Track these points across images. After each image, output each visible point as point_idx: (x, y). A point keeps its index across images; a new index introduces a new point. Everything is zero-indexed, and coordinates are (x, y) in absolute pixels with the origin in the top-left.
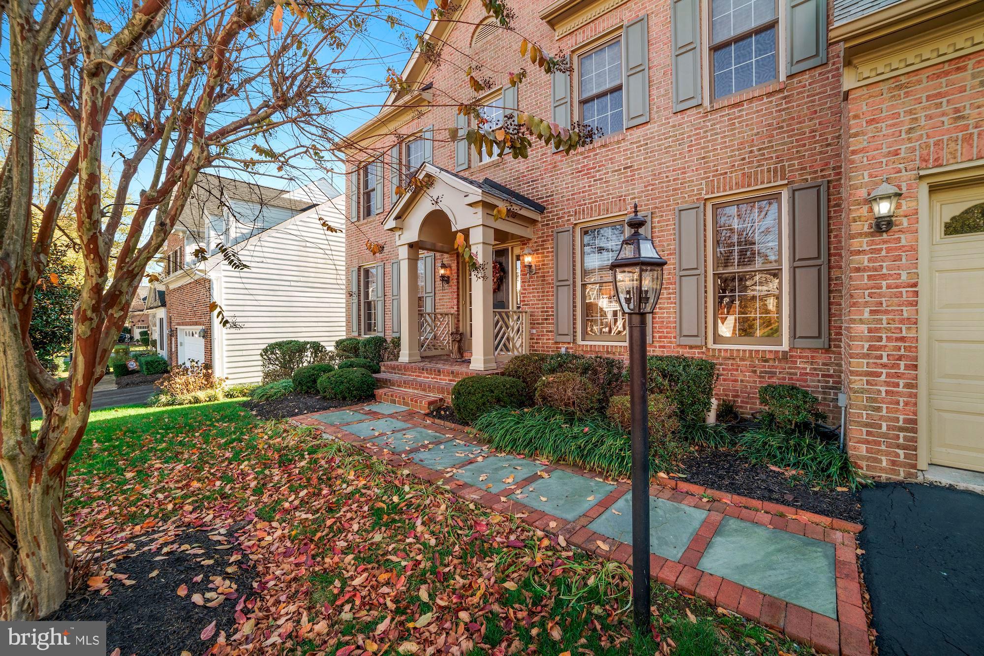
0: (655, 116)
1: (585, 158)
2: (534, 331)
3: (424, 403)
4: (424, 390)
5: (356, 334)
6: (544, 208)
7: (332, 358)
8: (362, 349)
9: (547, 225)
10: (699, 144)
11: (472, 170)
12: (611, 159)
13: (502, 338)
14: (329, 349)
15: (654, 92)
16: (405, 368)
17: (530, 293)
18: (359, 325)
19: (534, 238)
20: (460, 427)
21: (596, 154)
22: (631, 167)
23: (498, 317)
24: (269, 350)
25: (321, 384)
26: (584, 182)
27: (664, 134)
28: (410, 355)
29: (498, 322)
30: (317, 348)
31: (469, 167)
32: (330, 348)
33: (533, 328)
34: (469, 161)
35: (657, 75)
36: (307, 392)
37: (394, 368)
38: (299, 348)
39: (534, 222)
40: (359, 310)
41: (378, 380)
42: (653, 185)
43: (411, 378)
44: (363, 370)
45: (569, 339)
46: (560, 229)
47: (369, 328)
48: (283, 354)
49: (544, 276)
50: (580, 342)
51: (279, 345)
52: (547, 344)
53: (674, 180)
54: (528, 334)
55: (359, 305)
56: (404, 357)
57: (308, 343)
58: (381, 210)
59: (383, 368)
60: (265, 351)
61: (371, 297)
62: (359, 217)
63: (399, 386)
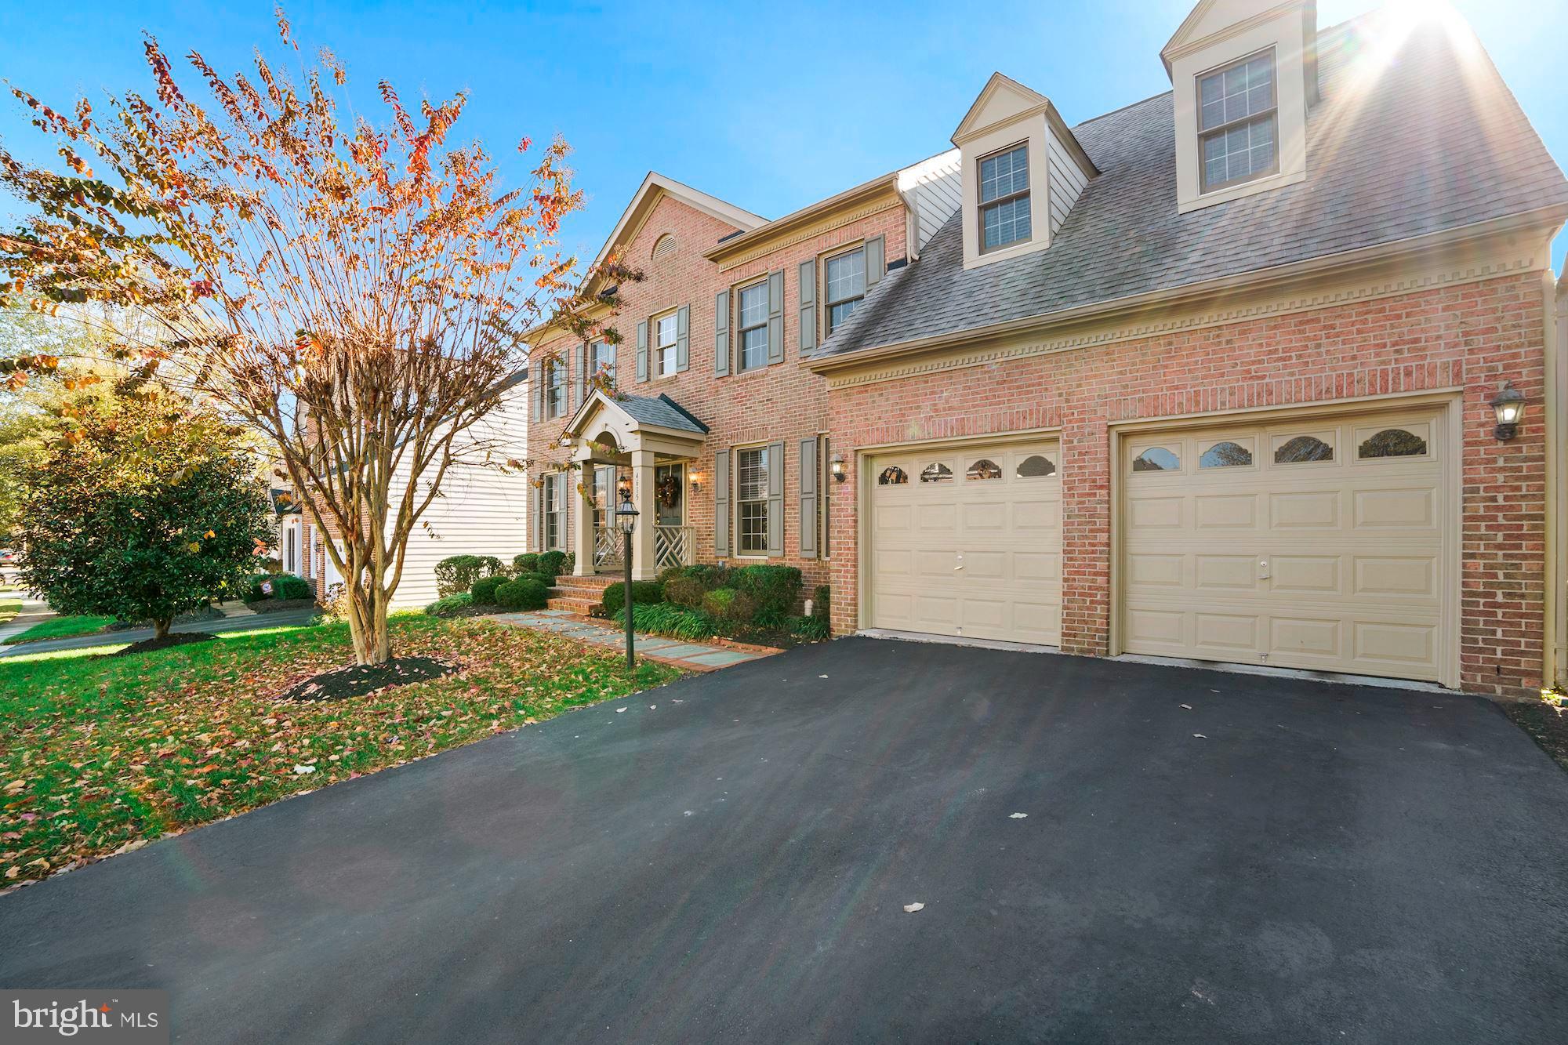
0: (787, 357)
1: (739, 386)
2: (700, 546)
3: (586, 608)
4: (589, 598)
5: (538, 550)
6: (709, 430)
7: (509, 572)
8: (539, 565)
9: (711, 445)
10: (815, 387)
11: (651, 384)
12: (758, 390)
13: (664, 552)
14: (506, 563)
15: (787, 337)
16: (578, 580)
17: (696, 510)
18: (541, 539)
19: (700, 456)
20: (608, 621)
21: (747, 385)
22: (771, 399)
23: (660, 532)
24: (445, 565)
25: (499, 591)
26: (738, 409)
27: (793, 374)
28: (584, 569)
29: (659, 538)
30: (494, 563)
31: (649, 380)
32: (508, 562)
33: (699, 543)
34: (649, 374)
35: (789, 321)
36: (485, 603)
37: (567, 581)
38: (477, 563)
39: (700, 442)
40: (541, 523)
41: (552, 592)
42: (786, 417)
43: (581, 589)
44: (537, 581)
45: (726, 553)
46: (720, 451)
47: (552, 542)
48: (458, 569)
49: (707, 494)
50: (736, 556)
51: (454, 560)
52: (709, 557)
53: (800, 415)
54: (694, 548)
55: (541, 517)
56: (578, 571)
57: (485, 558)
58: (565, 414)
59: (557, 582)
60: (440, 566)
61: (556, 509)
62: (542, 418)
63: (569, 596)
